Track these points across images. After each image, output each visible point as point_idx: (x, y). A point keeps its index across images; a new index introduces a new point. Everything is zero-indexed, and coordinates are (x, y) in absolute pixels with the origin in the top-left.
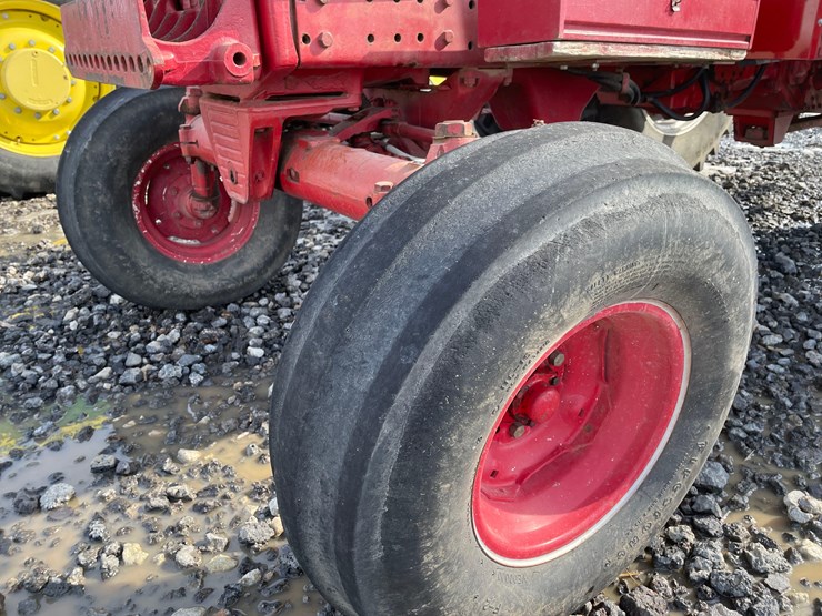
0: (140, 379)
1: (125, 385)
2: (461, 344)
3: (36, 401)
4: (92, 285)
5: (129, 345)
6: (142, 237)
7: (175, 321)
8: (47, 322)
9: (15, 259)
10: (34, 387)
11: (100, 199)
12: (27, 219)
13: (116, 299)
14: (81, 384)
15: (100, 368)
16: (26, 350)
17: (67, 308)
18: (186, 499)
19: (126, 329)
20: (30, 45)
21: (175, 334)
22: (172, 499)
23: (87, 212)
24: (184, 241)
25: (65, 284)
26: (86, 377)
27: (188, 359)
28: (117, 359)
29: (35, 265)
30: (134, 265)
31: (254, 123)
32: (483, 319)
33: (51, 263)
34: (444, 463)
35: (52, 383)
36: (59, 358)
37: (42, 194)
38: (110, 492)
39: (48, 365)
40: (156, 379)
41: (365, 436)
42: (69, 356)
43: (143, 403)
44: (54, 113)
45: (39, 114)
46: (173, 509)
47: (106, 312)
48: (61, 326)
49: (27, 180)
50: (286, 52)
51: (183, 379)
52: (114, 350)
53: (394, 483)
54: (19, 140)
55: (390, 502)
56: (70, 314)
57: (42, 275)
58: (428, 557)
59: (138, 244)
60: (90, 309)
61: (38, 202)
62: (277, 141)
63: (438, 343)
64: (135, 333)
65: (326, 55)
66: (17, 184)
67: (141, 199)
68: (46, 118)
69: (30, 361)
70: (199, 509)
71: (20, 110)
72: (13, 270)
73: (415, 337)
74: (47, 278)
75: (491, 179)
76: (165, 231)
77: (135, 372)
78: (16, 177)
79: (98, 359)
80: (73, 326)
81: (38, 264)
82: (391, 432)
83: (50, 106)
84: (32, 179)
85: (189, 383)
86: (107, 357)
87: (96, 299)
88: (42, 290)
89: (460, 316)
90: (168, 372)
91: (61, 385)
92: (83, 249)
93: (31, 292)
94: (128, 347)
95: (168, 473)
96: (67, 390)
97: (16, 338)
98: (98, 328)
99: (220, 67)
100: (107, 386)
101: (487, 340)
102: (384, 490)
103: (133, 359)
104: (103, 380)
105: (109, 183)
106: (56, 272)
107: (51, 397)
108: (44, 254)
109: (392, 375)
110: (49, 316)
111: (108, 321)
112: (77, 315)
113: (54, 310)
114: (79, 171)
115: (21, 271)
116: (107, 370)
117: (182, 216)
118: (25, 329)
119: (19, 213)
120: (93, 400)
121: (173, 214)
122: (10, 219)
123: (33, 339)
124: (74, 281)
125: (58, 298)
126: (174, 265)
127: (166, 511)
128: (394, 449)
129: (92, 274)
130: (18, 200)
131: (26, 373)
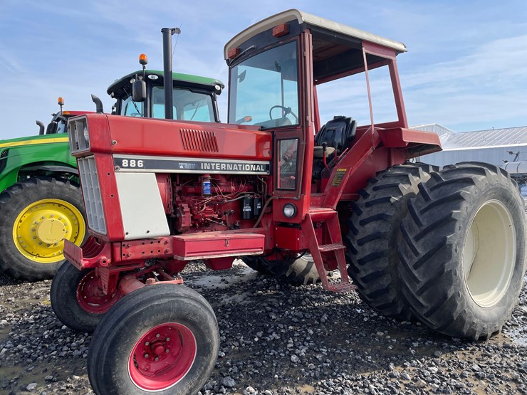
0: (66, 355)
1: (60, 357)
2: (122, 329)
3: (30, 360)
4: (56, 321)
5: (65, 344)
6: (78, 303)
7: (84, 335)
8: (36, 335)
9: (27, 310)
10: (30, 357)
11: (66, 290)
12: (34, 292)
13: (64, 327)
14: (46, 356)
15: (53, 351)
16: (28, 345)
17: (45, 330)
18: (72, 388)
19: (65, 338)
20: (51, 216)
21: (82, 340)
22: (67, 388)
23: (60, 294)
24: (94, 305)
25: (46, 321)
26: (48, 354)
27: (85, 349)
28: (59, 348)
29: (35, 313)
30: (73, 313)
31: (110, 273)
32: (127, 324)
33: (42, 312)
34: (117, 353)
35: (36, 355)
36: (39, 348)
37: (42, 280)
38: (49, 386)
39: (35, 350)
40: (72, 356)
41: (102, 347)
42: (43, 347)
43: (65, 363)
44: (55, 244)
45: (49, 245)
46: (67, 390)
47: (59, 332)
48: (42, 337)
49: (37, 273)
50: (118, 258)
51: (81, 356)
52: (59, 346)
53: (106, 357)
54: (37, 256)
55: (106, 361)
56: (46, 333)
57: (37, 317)
58: (114, 376)
59: (76, 305)
60: (54, 331)
61: (40, 284)
62: (117, 278)
63: (117, 328)
64: (68, 340)
65: (129, 258)
66: (33, 275)
67: (80, 289)
68: (52, 246)
69: (29, 348)
70: (75, 391)
71: (41, 243)
72: (26, 315)
73: (113, 328)
74: (39, 318)
75: (137, 297)
76: (87, 301)
77: (65, 353)
78: (33, 272)
79: (53, 348)
80: (46, 337)
81: (36, 312)
82: (106, 346)
83: (55, 242)
84: (39, 273)
85: (82, 357)
86: (56, 348)
87: (57, 327)
88: (36, 323)
89: (122, 323)
90: (76, 353)
91: (39, 356)
92: (56, 307)
93: (32, 324)
94: (64, 345)
95: (68, 382)
96: (41, 358)
97: (25, 341)
98: (55, 338)
99: (99, 264)
100: (54, 357)
101: (127, 328)
102: (104, 358)
103: (65, 348)
104: (53, 355)
105: (70, 285)
106: (43, 316)
107: (35, 360)
108: (39, 308)
109: (108, 334)
110: (38, 333)
111: (59, 336)
112: (48, 333)
113: (40, 331)
114: (61, 280)
115: (29, 315)
116: (55, 352)
117: (94, 295)
118: (28, 337)
119: (31, 289)
120: (49, 361)
121: (91, 295)
122: (26, 292)
123: (31, 341)
124: (50, 319)
125: (42, 326)
126: (87, 314)
127: (65, 391)
128: (107, 350)
129: (58, 317)
130: (30, 282)
131: (28, 352)
